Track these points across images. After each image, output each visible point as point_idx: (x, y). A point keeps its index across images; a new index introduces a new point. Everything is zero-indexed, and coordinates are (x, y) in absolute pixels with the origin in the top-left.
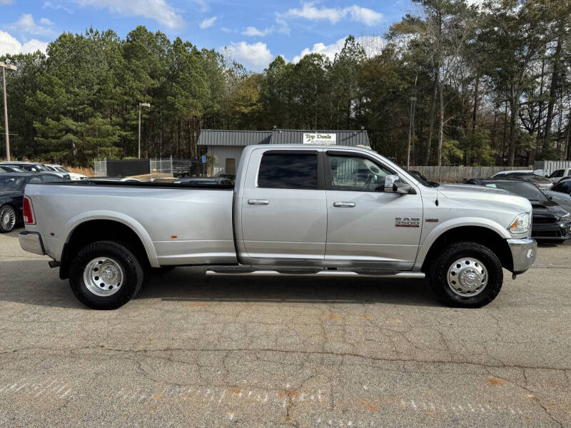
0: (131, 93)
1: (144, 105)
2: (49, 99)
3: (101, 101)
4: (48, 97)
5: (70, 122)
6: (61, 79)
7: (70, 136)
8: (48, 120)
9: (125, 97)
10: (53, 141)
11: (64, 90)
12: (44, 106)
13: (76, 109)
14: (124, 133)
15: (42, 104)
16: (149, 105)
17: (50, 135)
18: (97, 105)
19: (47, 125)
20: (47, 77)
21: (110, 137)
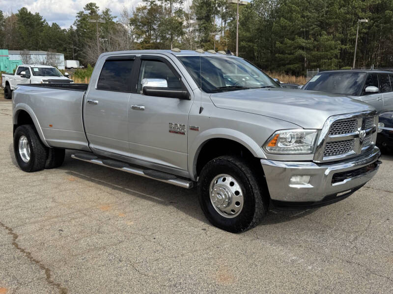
0: (353, 12)
1: (362, 21)
2: (288, 23)
3: (327, 21)
4: (288, 22)
5: (301, 41)
6: (298, 7)
7: (301, 52)
8: (287, 40)
9: (348, 16)
10: (289, 56)
11: (299, 16)
12: (285, 29)
13: (307, 29)
14: (344, 47)
15: (284, 28)
16: (367, 21)
17: (287, 52)
18: (323, 25)
19: (286, 44)
20: (289, 6)
21: (332, 51)
